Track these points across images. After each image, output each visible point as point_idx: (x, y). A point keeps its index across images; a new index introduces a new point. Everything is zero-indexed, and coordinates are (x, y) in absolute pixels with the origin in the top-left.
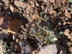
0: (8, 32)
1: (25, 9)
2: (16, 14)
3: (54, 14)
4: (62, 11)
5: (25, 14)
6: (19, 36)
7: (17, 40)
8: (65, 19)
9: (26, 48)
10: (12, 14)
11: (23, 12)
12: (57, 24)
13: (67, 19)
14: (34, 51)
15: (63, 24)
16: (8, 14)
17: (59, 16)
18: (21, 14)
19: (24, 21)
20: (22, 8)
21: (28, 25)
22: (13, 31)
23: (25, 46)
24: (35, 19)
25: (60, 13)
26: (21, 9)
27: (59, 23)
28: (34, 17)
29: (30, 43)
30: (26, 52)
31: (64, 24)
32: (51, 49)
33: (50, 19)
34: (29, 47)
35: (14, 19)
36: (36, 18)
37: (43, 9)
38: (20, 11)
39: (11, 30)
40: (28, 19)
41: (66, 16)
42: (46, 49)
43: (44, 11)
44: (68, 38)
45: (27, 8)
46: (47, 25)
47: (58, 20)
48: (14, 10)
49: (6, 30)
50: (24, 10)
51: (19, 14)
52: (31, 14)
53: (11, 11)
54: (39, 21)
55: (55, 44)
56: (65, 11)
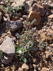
0: (30, 12)
1: (51, 28)
2: (46, 20)
3: (45, 55)
4: (48, 65)
5: (46, 28)
7: (22, 19)
9: (15, 25)
10: (47, 16)
11: (48, 26)
12: (34, 58)
13: (39, 69)
14: (10, 33)
15: (34, 64)
16: (46, 13)
17: (42, 61)
18: (46, 24)
19: (39, 26)
20: (52, 25)
21: (35, 30)
22: (31, 16)
23: (16, 24)
24: (41, 36)
25: (46, 62)
26: (51, 24)
27: (35, 60)
29: (18, 29)
30: (11, 25)
32: (11, 48)
33: (40, 51)
34: (15, 27)
35: (41, 18)
36: (41, 38)
37: (51, 45)
39: (32, 14)
40: (41, 30)
42: (12, 43)
43: (48, 46)
45: (52, 30)
46: (34, 47)
48: (50, 18)
49: (32, 10)
51: (46, 22)
53: (49, 15)
54: (38, 39)
55: (16, 52)
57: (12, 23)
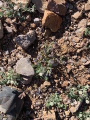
0: (44, 11)
1: (74, 34)
2: (69, 21)
3: (67, 70)
4: (69, 78)
5: (68, 34)
6: (39, 28)
7: (33, 25)
8: (61, 81)
10: (69, 15)
13: (61, 83)
15: (56, 79)
16: (69, 9)
18: (68, 28)
19: (59, 32)
20: (76, 30)
21: (54, 39)
22: (46, 20)
26: (75, 28)
27: (56, 76)
28: (64, 47)
30: (21, 42)
31: (56, 81)
33: (61, 65)
36: (62, 50)
37: (73, 57)
38: (73, 27)
40: (61, 39)
41: (64, 82)
42: (28, 64)
43: (70, 59)
44: (41, 85)
45: (76, 36)
47: (60, 74)
49: (46, 7)
50: (73, 32)
51: (68, 25)
52: (68, 42)
53: (73, 14)
54: (58, 53)
56: (69, 80)
57: (23, 39)
